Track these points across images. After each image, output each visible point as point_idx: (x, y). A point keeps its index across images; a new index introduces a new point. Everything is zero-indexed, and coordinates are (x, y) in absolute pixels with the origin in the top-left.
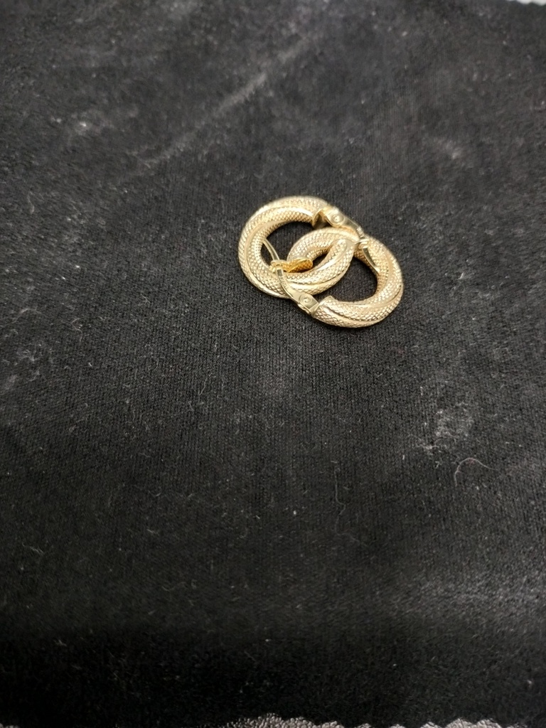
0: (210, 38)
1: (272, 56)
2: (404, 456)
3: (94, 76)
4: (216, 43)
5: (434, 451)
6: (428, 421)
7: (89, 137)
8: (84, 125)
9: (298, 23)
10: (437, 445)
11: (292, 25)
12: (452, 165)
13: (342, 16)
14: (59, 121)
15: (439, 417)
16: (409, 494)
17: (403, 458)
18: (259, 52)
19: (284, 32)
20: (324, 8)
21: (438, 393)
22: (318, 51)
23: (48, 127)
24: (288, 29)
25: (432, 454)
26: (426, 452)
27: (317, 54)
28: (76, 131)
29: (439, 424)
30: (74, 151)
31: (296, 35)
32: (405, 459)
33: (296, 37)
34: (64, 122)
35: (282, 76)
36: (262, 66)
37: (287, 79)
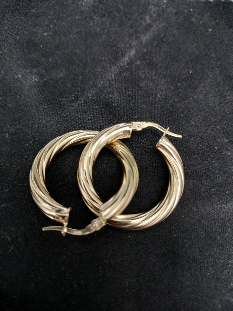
1: (137, 38)
9: (151, 16)
11: (147, 18)
13: (174, 11)
18: (131, 35)
19: (143, 22)
20: (164, 6)
24: (146, 21)
27: (162, 36)
31: (150, 24)
35: (144, 51)
36: (132, 44)
37: (146, 53)
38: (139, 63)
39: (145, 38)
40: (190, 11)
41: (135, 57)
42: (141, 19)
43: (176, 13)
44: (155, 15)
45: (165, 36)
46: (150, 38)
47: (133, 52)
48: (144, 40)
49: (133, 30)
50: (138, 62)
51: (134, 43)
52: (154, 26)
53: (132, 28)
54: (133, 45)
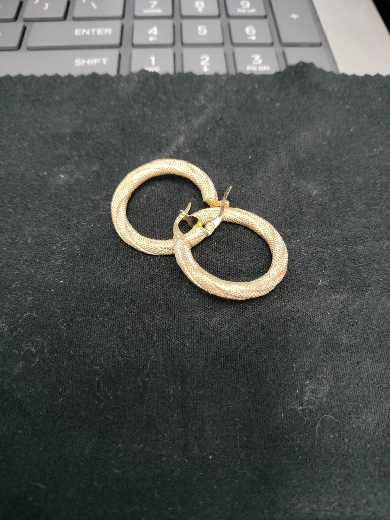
0: (146, 109)
1: (188, 122)
2: (283, 415)
3: (69, 139)
4: (150, 113)
5: (303, 410)
6: (299, 389)
7: (66, 185)
8: (63, 176)
9: (206, 96)
10: (305, 406)
11: (201, 97)
12: (313, 200)
13: (235, 89)
14: (45, 173)
15: (307, 386)
16: (287, 442)
17: (283, 416)
18: (180, 119)
19: (196, 102)
20: (223, 84)
21: (306, 368)
22: (219, 117)
23: (38, 178)
24: (199, 101)
25: (302, 413)
26: (298, 411)
27: (218, 119)
28: (57, 181)
29: (306, 391)
30: (56, 196)
31: (204, 104)
32: (284, 417)
33: (204, 107)
34: (49, 174)
35: (195, 137)
36: (181, 129)
37: (198, 138)
38: (188, 151)
39: (197, 122)
40: (254, 88)
41: (184, 144)
42: (194, 99)
43: (237, 91)
44: (210, 95)
45: (221, 119)
46: (203, 122)
47: (181, 139)
48: (196, 124)
49: (184, 112)
50: (188, 149)
51: (184, 128)
52: (210, 107)
53: (182, 110)
54: (183, 131)
